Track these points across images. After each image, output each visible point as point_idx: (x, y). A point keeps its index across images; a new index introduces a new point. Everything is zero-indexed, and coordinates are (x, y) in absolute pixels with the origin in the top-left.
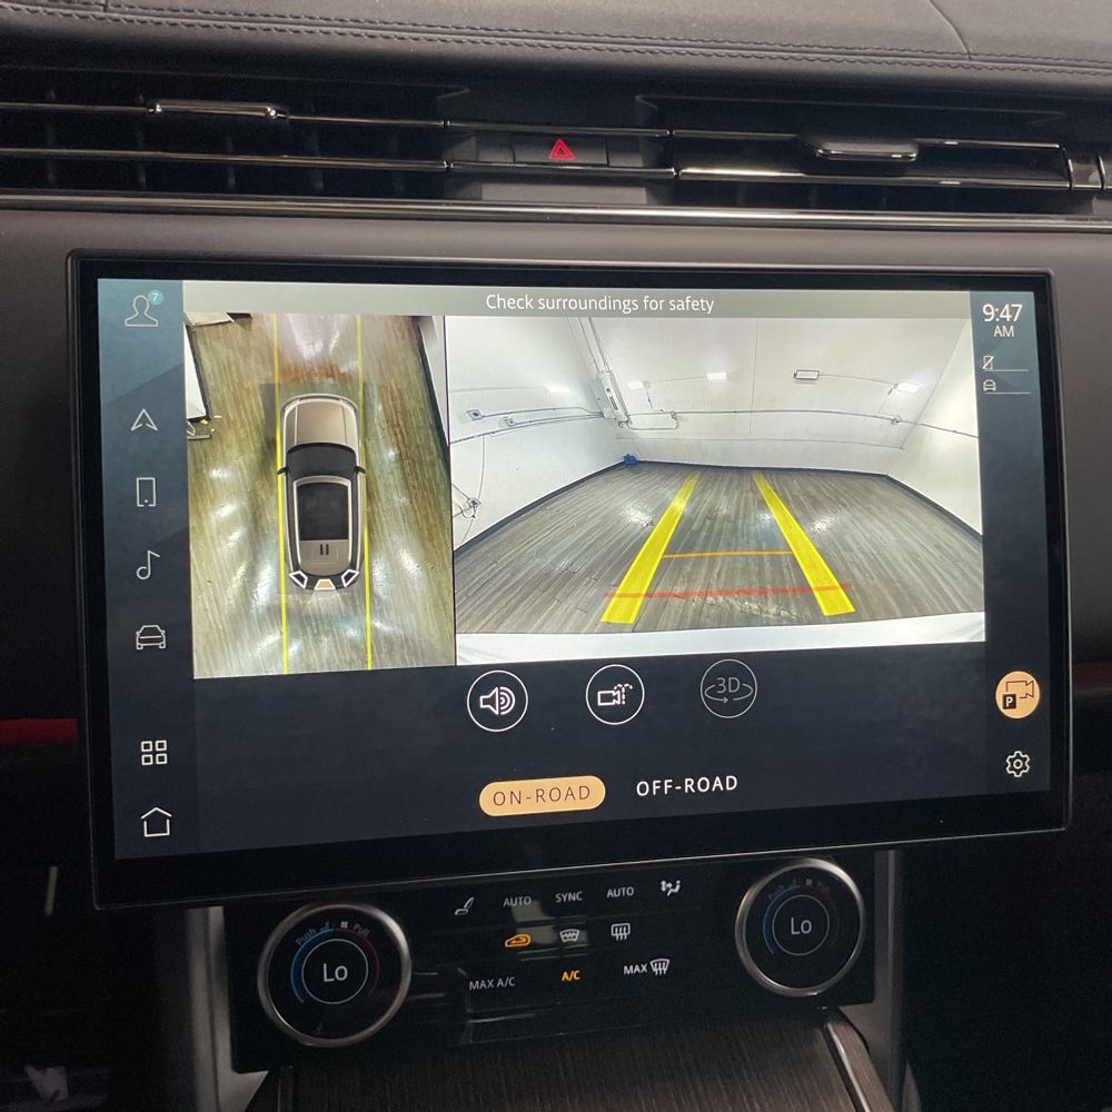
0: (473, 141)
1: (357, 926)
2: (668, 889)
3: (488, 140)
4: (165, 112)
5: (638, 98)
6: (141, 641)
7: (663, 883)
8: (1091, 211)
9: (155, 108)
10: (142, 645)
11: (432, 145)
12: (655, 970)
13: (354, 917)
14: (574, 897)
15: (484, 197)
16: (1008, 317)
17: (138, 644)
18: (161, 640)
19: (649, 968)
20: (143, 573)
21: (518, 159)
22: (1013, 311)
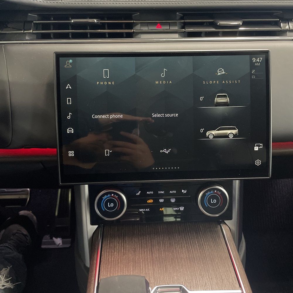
0: (140, 25)
1: (115, 195)
2: (184, 192)
3: (142, 24)
4: (74, 22)
5: (177, 13)
6: (68, 131)
7: (183, 190)
8: (286, 35)
9: (71, 21)
10: (69, 132)
11: (130, 26)
12: (181, 209)
13: (115, 193)
14: (162, 192)
15: (141, 37)
16: (259, 61)
17: (68, 132)
18: (72, 131)
19: (179, 209)
20: (69, 117)
21: (149, 29)
22: (260, 60)
